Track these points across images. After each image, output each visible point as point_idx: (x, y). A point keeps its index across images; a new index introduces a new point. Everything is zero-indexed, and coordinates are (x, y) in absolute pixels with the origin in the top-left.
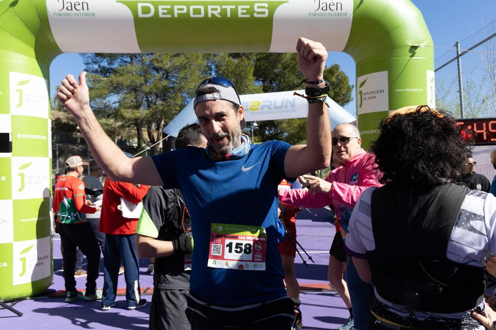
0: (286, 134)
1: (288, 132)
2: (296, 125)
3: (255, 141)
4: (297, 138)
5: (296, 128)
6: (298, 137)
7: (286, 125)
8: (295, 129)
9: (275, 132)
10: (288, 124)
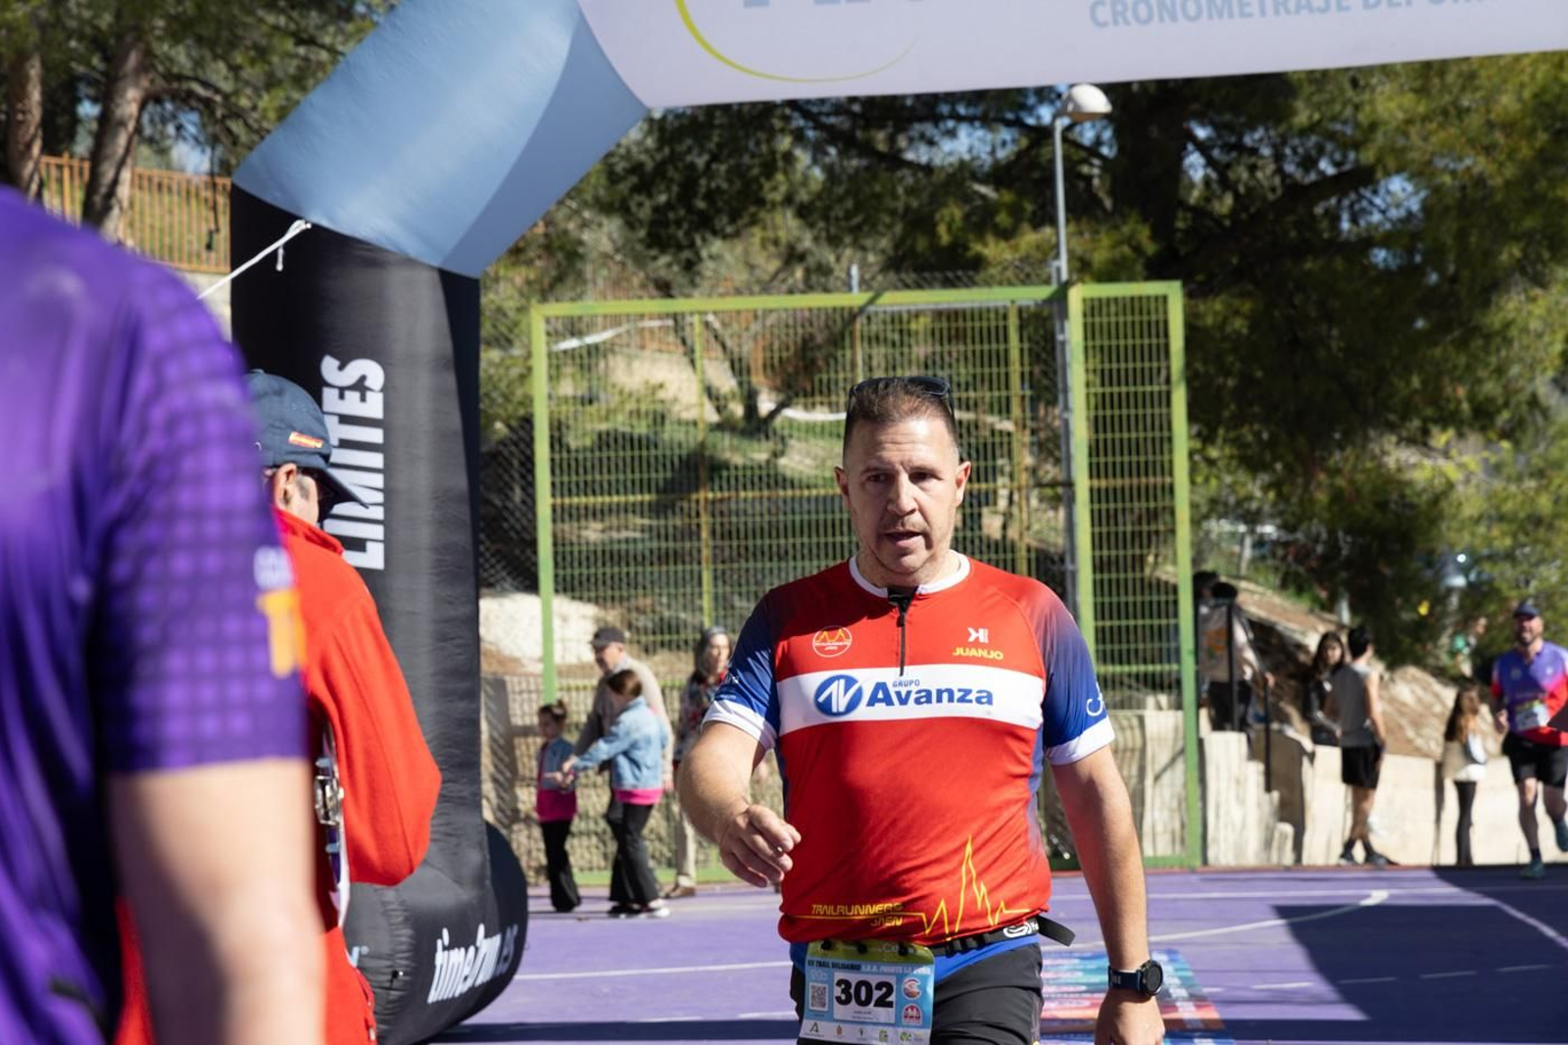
0: (1399, 194)
1: (1420, 173)
2: (1507, 102)
3: (1083, 268)
4: (1516, 238)
5: (1509, 127)
6: (1529, 223)
7: (1408, 99)
8: (1499, 137)
9: (1279, 171)
10: (1422, 91)
